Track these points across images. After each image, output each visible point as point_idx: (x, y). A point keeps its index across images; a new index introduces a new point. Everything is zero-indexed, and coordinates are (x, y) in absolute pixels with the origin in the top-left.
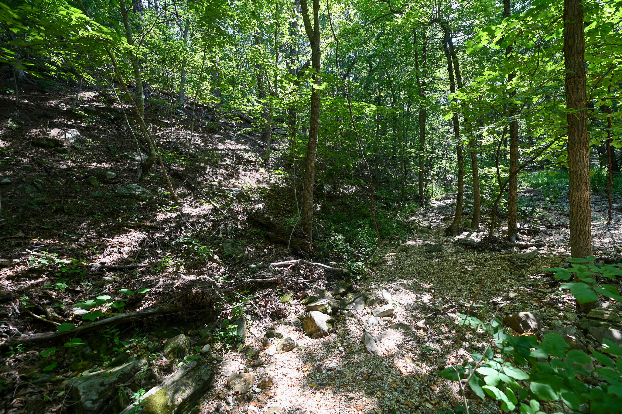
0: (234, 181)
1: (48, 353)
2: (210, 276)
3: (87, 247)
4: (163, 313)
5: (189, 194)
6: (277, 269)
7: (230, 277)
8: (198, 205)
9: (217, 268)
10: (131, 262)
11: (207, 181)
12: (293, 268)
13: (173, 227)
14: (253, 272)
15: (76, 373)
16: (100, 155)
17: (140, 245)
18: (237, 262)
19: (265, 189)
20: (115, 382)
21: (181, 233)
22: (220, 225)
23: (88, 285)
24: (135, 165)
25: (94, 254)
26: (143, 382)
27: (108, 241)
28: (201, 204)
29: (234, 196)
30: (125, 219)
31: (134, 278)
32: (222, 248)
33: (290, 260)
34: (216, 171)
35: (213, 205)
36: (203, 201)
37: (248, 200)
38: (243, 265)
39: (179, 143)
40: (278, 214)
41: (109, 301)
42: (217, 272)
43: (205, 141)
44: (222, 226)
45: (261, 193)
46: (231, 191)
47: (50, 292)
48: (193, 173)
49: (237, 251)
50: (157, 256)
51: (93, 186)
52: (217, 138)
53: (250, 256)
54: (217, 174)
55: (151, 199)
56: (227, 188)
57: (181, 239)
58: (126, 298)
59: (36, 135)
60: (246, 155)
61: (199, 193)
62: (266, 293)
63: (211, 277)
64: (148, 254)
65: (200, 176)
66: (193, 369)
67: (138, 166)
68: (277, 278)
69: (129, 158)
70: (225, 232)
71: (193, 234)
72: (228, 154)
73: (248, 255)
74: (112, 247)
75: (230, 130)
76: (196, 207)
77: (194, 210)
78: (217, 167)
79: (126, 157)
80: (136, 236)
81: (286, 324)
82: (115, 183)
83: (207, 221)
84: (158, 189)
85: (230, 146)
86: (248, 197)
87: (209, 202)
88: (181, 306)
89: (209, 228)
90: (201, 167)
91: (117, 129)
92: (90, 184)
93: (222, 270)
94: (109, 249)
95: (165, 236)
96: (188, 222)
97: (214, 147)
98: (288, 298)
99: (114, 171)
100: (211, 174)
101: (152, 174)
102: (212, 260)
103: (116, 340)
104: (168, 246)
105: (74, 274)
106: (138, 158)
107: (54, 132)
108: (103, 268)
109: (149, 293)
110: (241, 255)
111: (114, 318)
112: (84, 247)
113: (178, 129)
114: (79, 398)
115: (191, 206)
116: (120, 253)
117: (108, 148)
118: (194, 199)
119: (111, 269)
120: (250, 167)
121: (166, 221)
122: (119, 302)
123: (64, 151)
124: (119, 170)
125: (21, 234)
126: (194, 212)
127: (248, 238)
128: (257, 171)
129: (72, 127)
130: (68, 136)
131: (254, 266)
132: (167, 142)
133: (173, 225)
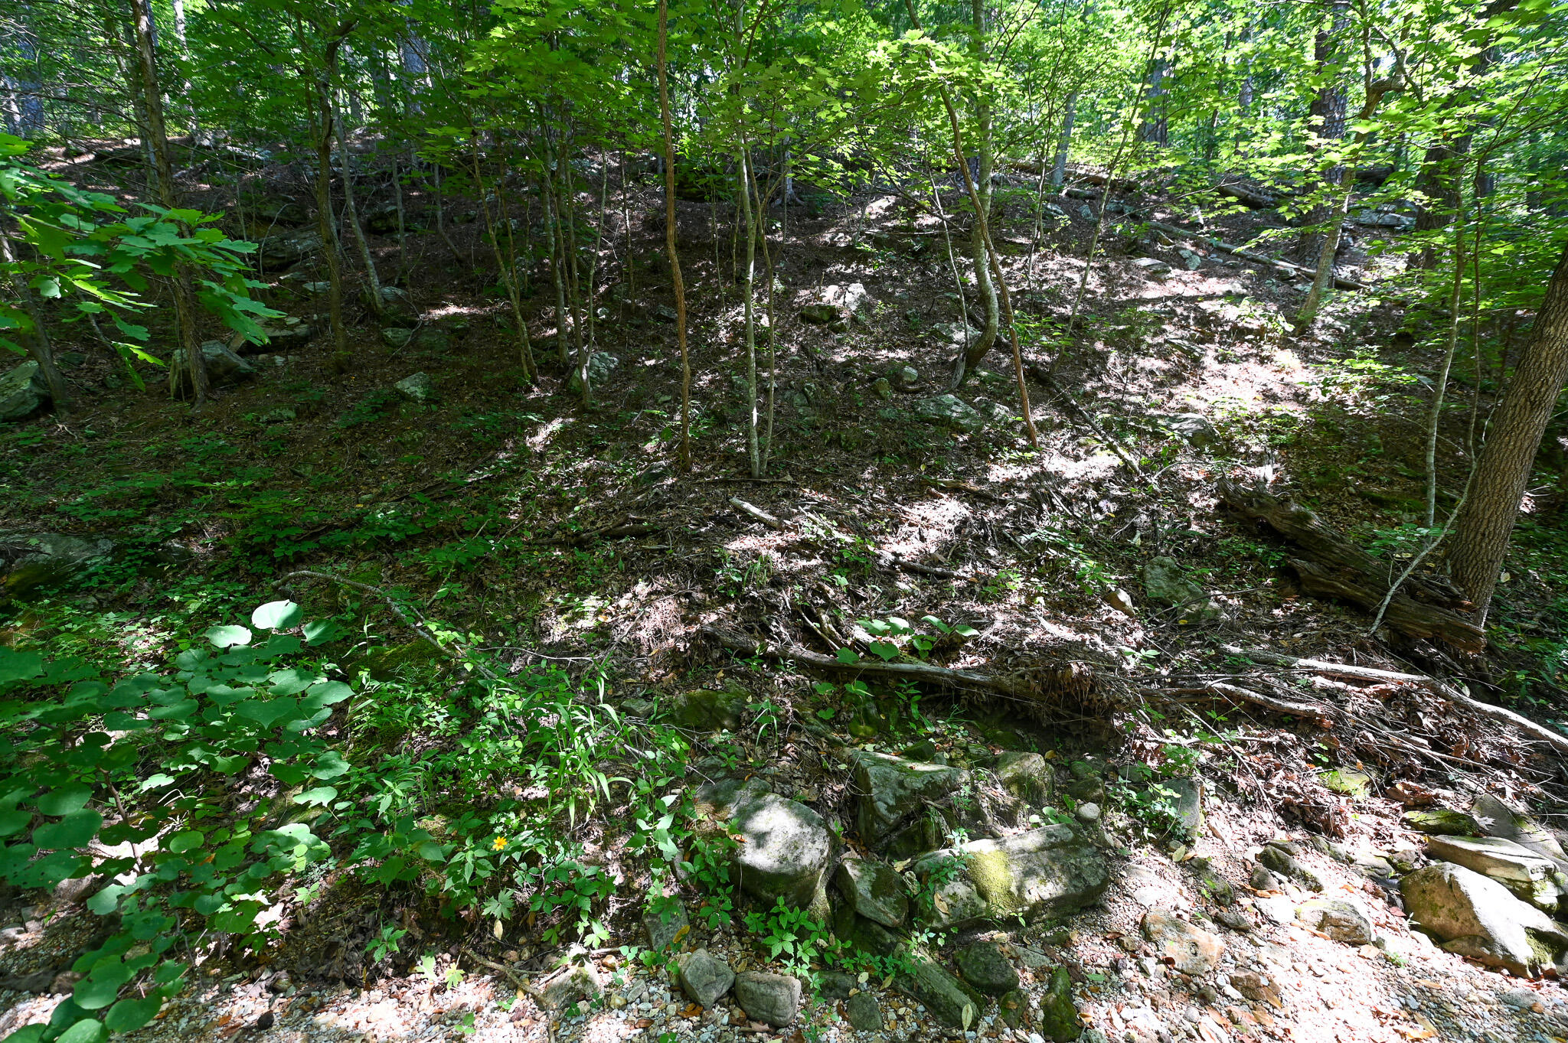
0: (1184, 393)
1: (825, 690)
2: (1107, 639)
3: (874, 518)
4: (1000, 692)
5: (1061, 426)
6: (1320, 681)
7: (1160, 661)
8: (1081, 454)
9: (1125, 625)
10: (940, 562)
11: (1107, 392)
12: (1389, 698)
13: (1022, 501)
14: (1235, 668)
15: (856, 740)
16: (894, 332)
17: (958, 530)
18: (1181, 623)
19: (1288, 421)
20: (920, 792)
21: (1039, 518)
22: (1136, 513)
23: (874, 590)
24: (951, 353)
25: (882, 532)
26: (964, 816)
27: (904, 512)
28: (1089, 453)
29: (1183, 436)
30: (932, 470)
31: (945, 598)
32: (1141, 574)
33: (1377, 667)
34: (1134, 364)
35: (1121, 457)
36: (1095, 443)
37: (1226, 449)
38: (1199, 637)
39: (1046, 292)
40: (1330, 503)
41: (905, 632)
42: (1125, 635)
43: (1109, 281)
44: (1144, 517)
45: (1273, 432)
46: (1173, 420)
47: (827, 588)
48: (1073, 369)
49: (1184, 594)
50: (988, 562)
51: (882, 398)
52: (1145, 268)
53: (1224, 616)
54: (1133, 372)
55: (979, 429)
56: (1162, 412)
57: (1040, 532)
58: (932, 634)
59: (807, 301)
60: (1230, 313)
61: (1086, 421)
62: (1274, 739)
63: (1110, 644)
64: (971, 554)
65: (1090, 377)
66: (1063, 844)
67: (958, 353)
68: (1318, 710)
69: (943, 337)
70: (1151, 535)
71: (1065, 526)
72: (1173, 312)
73: (1216, 612)
74: (911, 525)
75: (1184, 239)
76: (1077, 458)
77: (1071, 463)
78: (1137, 350)
79: (936, 335)
80: (951, 509)
81: (1336, 857)
82: (915, 392)
83: (1104, 497)
84: (993, 407)
85: (1180, 289)
86: (1228, 440)
87: (1111, 447)
88: (1038, 689)
89: (1107, 518)
90: (1095, 352)
91: (923, 274)
92: (876, 393)
93: (1139, 635)
94: (905, 528)
95: (1004, 520)
96: (1058, 493)
97: (1132, 295)
98: (1355, 782)
99: (916, 367)
100: (1119, 370)
101: (984, 373)
102: (1111, 599)
103: (914, 710)
104: (1011, 544)
105: (856, 563)
106: (959, 336)
107: (830, 293)
108: (896, 562)
109: (975, 639)
110: (1195, 607)
111: (913, 667)
112: (870, 517)
113: (1045, 257)
114: (869, 791)
115: (1064, 454)
116: (923, 539)
117: (906, 317)
118: (1073, 438)
119: (909, 569)
120: (1240, 350)
121: (1009, 485)
122: (922, 639)
123: (841, 329)
124: (924, 364)
125: (789, 478)
126: (1071, 470)
127: (1222, 562)
128: (1263, 360)
129: (851, 279)
130: (849, 298)
131: (1237, 650)
132: (1018, 293)
133: (1024, 496)
